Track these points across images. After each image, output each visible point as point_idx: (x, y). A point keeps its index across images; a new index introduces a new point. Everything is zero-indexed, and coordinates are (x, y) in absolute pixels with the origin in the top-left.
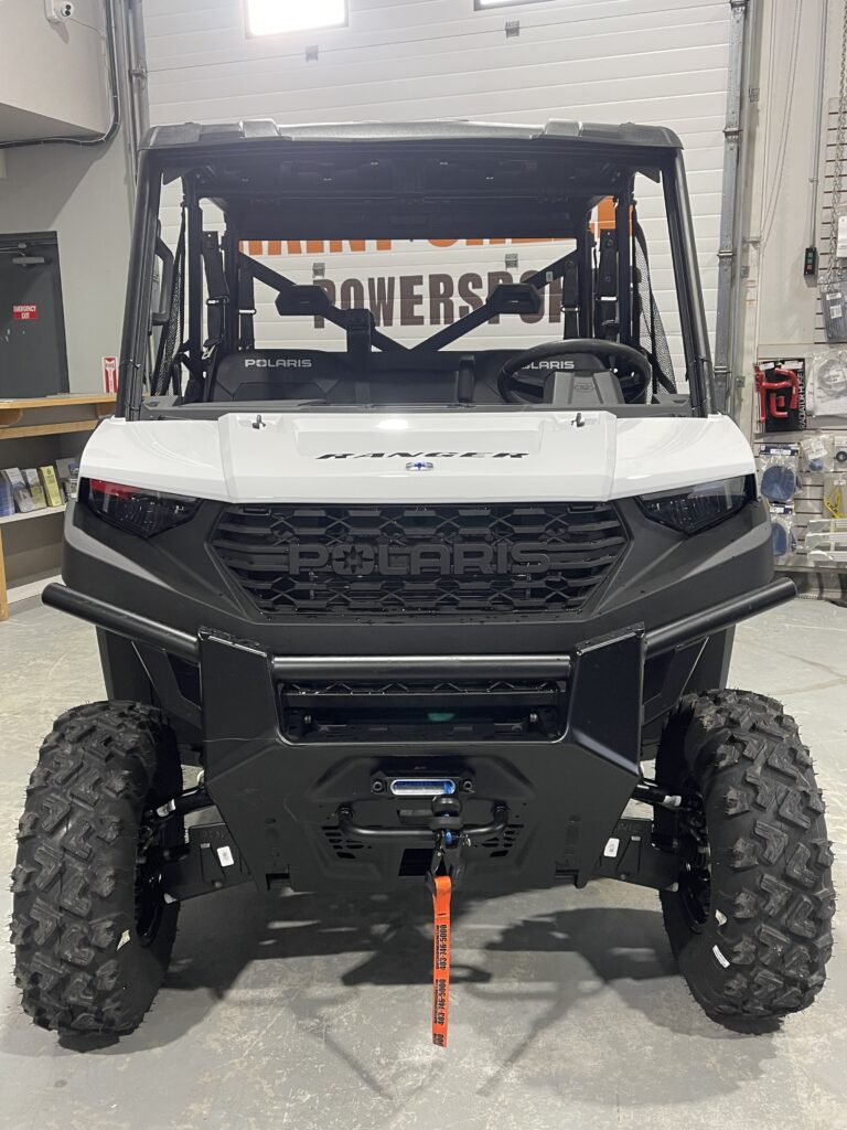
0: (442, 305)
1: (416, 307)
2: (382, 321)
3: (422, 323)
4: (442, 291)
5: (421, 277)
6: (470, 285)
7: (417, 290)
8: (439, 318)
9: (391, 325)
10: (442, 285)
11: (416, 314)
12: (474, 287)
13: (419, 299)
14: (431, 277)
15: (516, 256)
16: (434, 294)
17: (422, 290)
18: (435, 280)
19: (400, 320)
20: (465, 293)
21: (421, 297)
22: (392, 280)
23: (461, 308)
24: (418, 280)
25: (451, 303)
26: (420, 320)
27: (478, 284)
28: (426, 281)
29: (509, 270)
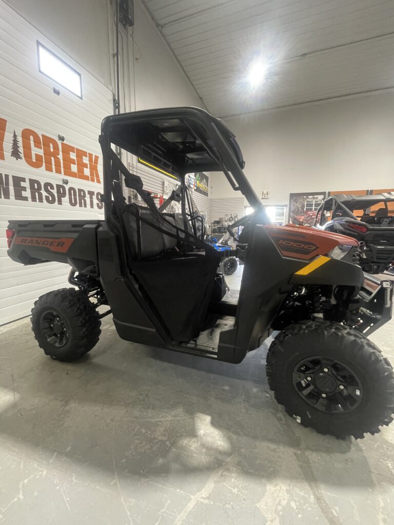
0: (37, 194)
1: (23, 192)
2: (3, 196)
3: (27, 200)
4: (36, 187)
5: (25, 179)
6: (49, 187)
7: (23, 184)
8: (36, 199)
9: (9, 198)
10: (36, 185)
11: (23, 195)
12: (51, 189)
13: (24, 189)
14: (30, 180)
15: (67, 180)
16: (32, 187)
17: (26, 184)
18: (32, 182)
19: (14, 197)
20: (47, 190)
21: (25, 188)
22: (7, 176)
23: (46, 196)
24: (24, 180)
25: (41, 193)
26: (26, 199)
27: (52, 188)
28: (27, 181)
29: (65, 185)
